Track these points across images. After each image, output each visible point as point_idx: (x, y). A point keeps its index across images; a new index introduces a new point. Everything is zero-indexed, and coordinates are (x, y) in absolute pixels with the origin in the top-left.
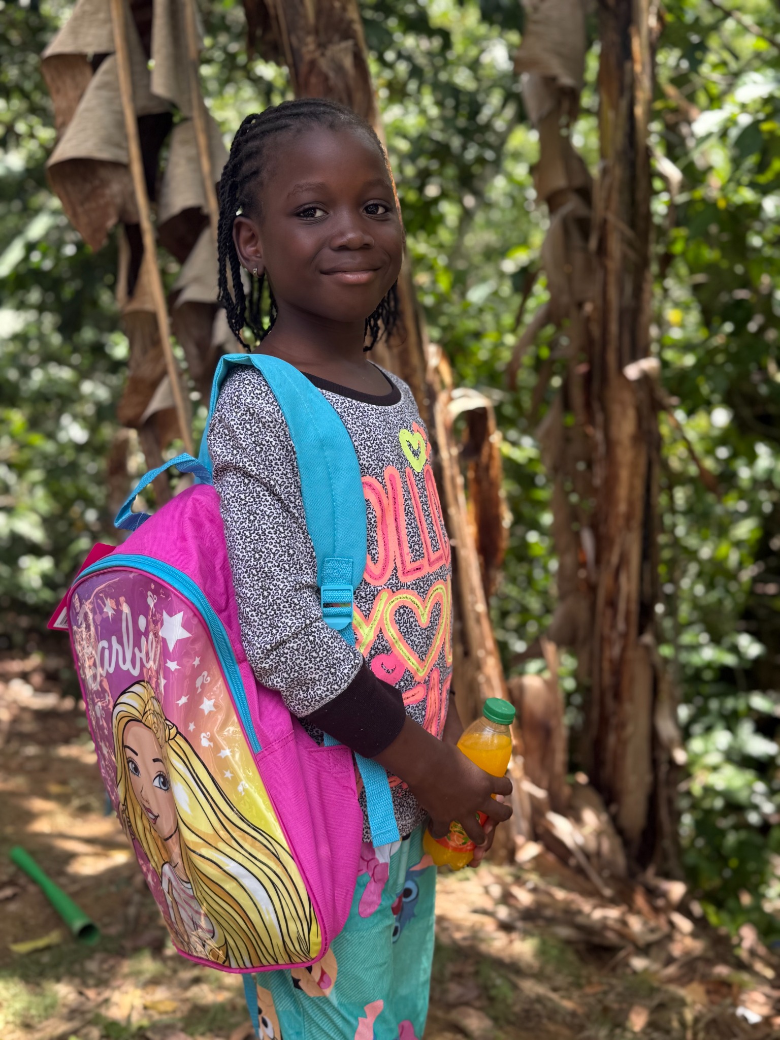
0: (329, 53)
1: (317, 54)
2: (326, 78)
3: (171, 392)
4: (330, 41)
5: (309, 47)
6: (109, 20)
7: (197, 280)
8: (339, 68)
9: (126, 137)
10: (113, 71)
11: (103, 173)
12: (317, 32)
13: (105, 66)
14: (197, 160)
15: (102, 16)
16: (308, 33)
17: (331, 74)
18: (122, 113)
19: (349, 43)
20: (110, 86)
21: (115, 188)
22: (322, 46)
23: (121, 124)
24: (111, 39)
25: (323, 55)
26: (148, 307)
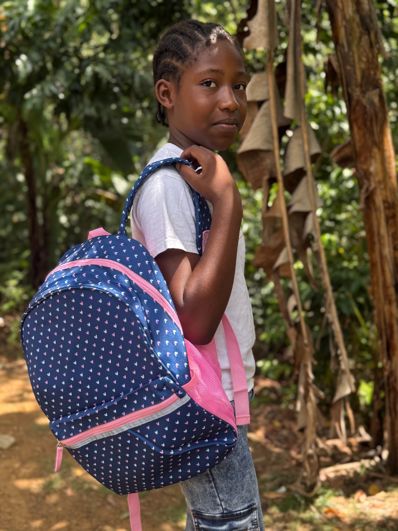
0: (367, 96)
1: (361, 97)
2: (365, 107)
3: (287, 255)
4: (368, 90)
5: (357, 93)
6: (267, 84)
7: (299, 201)
8: (372, 103)
9: (272, 138)
10: (268, 108)
11: (262, 155)
12: (361, 86)
13: (265, 106)
14: (302, 146)
15: (264, 82)
16: (357, 87)
17: (368, 106)
18: (271, 127)
19: (377, 91)
20: (267, 115)
21: (268, 161)
22: (363, 93)
23: (271, 132)
24: (268, 93)
25: (364, 97)
26: (278, 215)
